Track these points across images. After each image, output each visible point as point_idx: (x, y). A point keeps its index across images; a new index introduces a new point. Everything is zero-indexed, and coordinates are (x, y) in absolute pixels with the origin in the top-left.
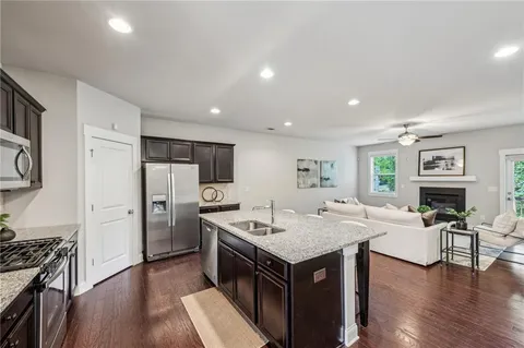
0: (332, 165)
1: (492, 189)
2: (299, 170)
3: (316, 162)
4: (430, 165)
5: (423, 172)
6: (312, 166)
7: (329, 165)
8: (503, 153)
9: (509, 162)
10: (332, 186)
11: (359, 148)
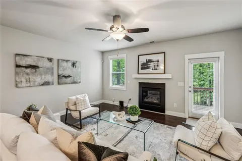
0: (73, 64)
1: (181, 84)
2: (18, 66)
3: (50, 60)
4: (145, 66)
5: (141, 71)
6: (44, 64)
7: (70, 64)
8: (187, 57)
9: (190, 64)
10: (74, 83)
11: (103, 53)
